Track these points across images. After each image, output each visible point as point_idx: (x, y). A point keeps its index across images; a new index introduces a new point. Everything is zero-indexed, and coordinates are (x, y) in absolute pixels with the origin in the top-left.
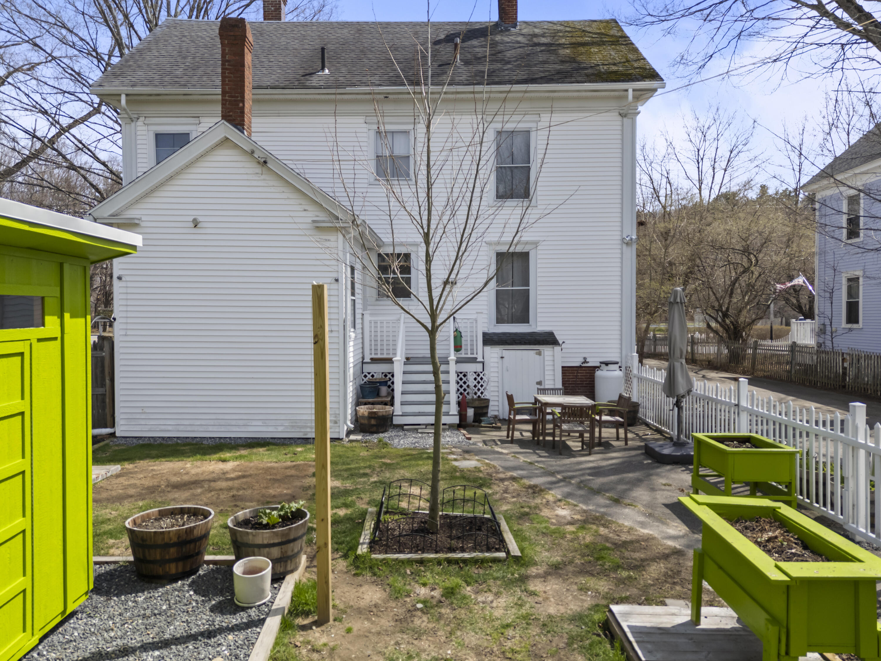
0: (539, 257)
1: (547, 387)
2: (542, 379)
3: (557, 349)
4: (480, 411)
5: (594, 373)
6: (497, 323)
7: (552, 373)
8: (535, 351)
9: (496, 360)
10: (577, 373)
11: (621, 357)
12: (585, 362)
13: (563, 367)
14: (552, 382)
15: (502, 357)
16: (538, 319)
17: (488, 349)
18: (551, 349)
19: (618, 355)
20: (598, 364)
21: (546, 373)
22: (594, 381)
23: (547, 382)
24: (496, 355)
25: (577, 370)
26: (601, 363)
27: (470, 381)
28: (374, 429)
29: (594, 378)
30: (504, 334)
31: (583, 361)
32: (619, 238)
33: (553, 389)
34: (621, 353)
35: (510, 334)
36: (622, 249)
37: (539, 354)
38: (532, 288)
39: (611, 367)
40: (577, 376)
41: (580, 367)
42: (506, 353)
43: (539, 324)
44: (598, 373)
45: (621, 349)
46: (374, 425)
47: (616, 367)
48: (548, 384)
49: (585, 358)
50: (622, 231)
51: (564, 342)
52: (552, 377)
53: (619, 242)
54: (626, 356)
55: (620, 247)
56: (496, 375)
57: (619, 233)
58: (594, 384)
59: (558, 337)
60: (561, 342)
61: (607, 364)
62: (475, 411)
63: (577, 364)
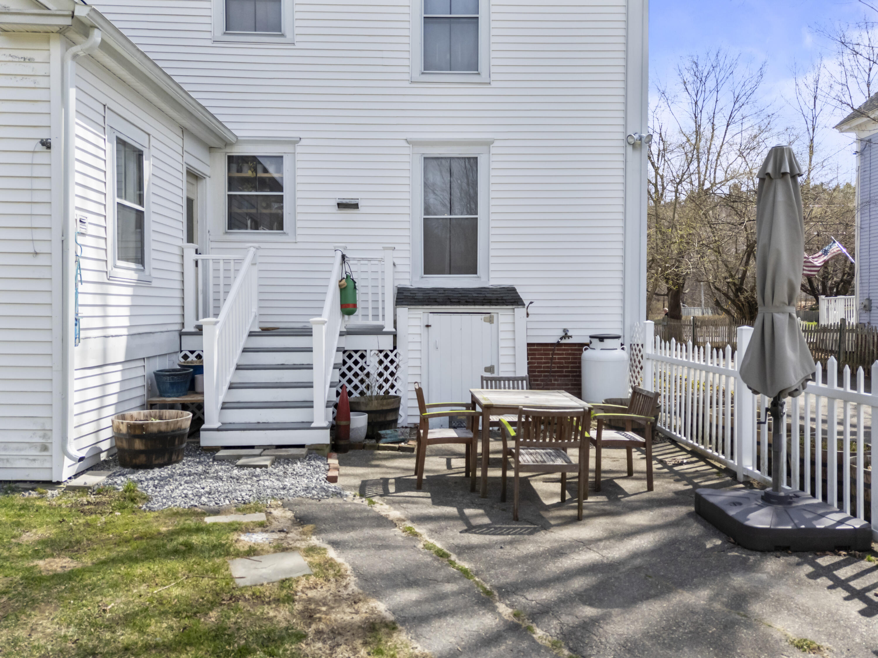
0: (493, 165)
1: (502, 375)
2: (494, 363)
3: (520, 311)
4: (381, 419)
5: (581, 354)
6: (425, 273)
7: (510, 352)
8: (483, 316)
9: (418, 330)
10: (553, 354)
11: (623, 329)
12: (566, 336)
13: (529, 345)
14: (511, 368)
15: (428, 326)
16: (492, 268)
17: (403, 311)
18: (510, 312)
19: (619, 325)
20: (587, 340)
21: (502, 352)
22: (580, 367)
23: (502, 368)
24: (417, 322)
25: (553, 350)
26: (591, 337)
27: (372, 365)
28: (142, 459)
29: (580, 363)
30: (435, 290)
31: (563, 334)
32: (621, 136)
33: (509, 379)
34: (623, 322)
35: (445, 290)
36: (625, 155)
37: (491, 321)
38: (481, 216)
39: (608, 343)
40: (552, 359)
41: (558, 344)
42: (434, 319)
43: (492, 275)
44: (587, 354)
45: (623, 315)
46: (141, 452)
47: (616, 343)
48: (504, 371)
49: (565, 331)
50: (625, 126)
51: (531, 303)
52: (510, 360)
53: (621, 143)
54: (632, 327)
55: (622, 151)
56: (417, 355)
57: (621, 129)
58: (580, 372)
59: (522, 296)
60: (527, 303)
61: (601, 339)
62: (369, 418)
63: (554, 340)
